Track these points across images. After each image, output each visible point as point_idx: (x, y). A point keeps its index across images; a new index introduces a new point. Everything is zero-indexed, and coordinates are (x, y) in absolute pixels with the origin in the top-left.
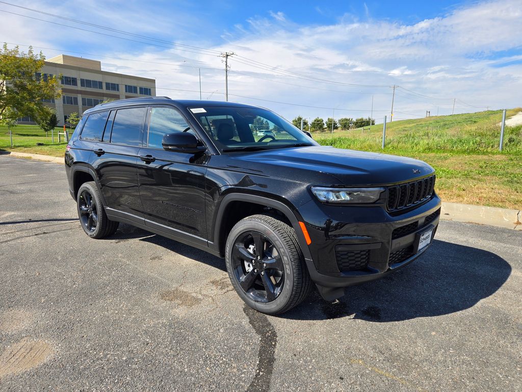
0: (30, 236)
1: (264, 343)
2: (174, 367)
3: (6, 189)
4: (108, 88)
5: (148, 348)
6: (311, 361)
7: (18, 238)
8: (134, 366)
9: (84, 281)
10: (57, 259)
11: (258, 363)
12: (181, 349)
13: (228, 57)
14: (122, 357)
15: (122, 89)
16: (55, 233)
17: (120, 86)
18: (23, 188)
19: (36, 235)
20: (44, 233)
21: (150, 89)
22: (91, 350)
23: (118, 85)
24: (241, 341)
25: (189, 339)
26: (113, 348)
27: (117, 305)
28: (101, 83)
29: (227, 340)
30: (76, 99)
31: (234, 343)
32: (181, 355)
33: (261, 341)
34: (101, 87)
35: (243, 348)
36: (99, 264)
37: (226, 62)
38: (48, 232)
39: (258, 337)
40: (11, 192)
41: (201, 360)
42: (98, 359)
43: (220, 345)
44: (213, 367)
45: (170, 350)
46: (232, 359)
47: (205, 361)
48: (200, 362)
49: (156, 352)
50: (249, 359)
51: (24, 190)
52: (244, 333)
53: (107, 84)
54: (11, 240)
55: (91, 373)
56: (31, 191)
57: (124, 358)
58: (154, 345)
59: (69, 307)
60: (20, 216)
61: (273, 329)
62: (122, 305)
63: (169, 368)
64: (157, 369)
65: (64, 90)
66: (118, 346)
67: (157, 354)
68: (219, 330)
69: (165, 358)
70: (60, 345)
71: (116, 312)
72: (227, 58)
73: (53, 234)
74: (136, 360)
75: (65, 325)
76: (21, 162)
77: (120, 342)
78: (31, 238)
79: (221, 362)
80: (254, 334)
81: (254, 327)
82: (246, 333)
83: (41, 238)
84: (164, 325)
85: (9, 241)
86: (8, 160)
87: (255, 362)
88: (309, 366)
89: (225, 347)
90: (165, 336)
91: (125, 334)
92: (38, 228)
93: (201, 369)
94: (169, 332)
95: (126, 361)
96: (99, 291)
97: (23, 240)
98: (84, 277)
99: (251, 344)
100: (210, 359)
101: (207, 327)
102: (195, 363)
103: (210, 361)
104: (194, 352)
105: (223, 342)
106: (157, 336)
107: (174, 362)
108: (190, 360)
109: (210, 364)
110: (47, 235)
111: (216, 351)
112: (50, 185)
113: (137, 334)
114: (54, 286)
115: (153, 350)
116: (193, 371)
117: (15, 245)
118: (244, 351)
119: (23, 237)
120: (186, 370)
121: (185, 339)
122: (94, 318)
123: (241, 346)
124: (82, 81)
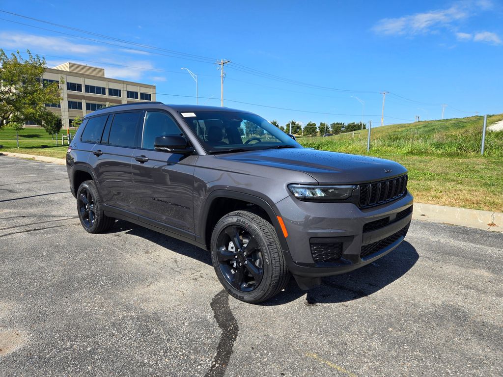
0: (21, 232)
1: (225, 336)
2: (135, 357)
3: (6, 188)
4: (110, 94)
5: (113, 339)
6: (267, 354)
7: (10, 234)
8: (96, 357)
9: (63, 275)
10: (42, 254)
11: (216, 355)
12: (145, 341)
14: (87, 347)
16: (45, 230)
17: (122, 92)
18: (22, 187)
19: (27, 231)
20: (35, 229)
21: (150, 95)
24: (203, 334)
25: (153, 332)
26: (80, 339)
27: (91, 298)
28: (104, 89)
29: (190, 333)
31: (196, 336)
32: (143, 347)
33: (222, 334)
34: (104, 93)
35: (204, 341)
36: (81, 259)
38: (39, 228)
39: (220, 330)
40: (10, 191)
41: (161, 351)
42: (64, 349)
43: (183, 338)
44: (172, 358)
45: (134, 341)
46: (192, 351)
47: (165, 353)
48: (160, 354)
49: (121, 343)
50: (208, 351)
51: (22, 189)
52: (207, 326)
53: (110, 90)
56: (29, 190)
57: (89, 349)
58: (120, 336)
59: (46, 300)
60: (15, 214)
61: (235, 323)
62: (96, 299)
64: (118, 360)
65: (69, 96)
66: (85, 337)
67: (121, 345)
68: (184, 323)
69: (128, 349)
70: (31, 335)
71: (89, 305)
73: (43, 231)
74: (100, 351)
75: (39, 316)
79: (181, 354)
80: (217, 327)
81: (218, 320)
82: (210, 327)
83: (31, 234)
84: (132, 318)
87: (214, 354)
88: (264, 358)
89: (187, 340)
90: (131, 328)
91: (93, 326)
92: (30, 224)
93: (161, 360)
94: (136, 324)
95: (90, 351)
96: (76, 285)
97: (14, 236)
98: (64, 271)
99: (212, 337)
100: (170, 351)
101: (173, 320)
102: (155, 355)
103: (170, 353)
104: (156, 344)
105: (186, 335)
106: (124, 329)
107: (136, 353)
108: (151, 351)
109: (170, 355)
110: (37, 231)
111: (177, 343)
112: (48, 184)
113: (105, 326)
114: (34, 280)
115: (118, 341)
116: (152, 362)
117: (6, 240)
118: (205, 344)
119: (14, 233)
120: (146, 361)
121: (149, 332)
122: (67, 311)
123: (202, 339)
124: (87, 87)
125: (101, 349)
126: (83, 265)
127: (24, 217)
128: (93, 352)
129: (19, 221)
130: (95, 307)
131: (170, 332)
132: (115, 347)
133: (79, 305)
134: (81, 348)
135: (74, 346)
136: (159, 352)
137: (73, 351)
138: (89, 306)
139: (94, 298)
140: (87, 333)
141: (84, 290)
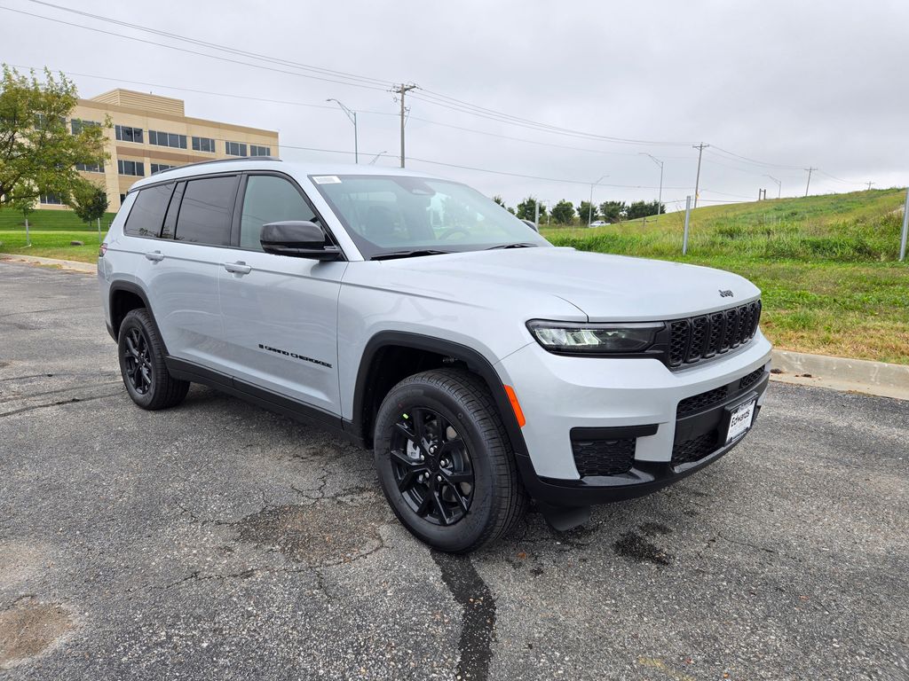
0: (47, 406)
1: (470, 620)
2: (299, 664)
3: (13, 322)
4: (196, 147)
5: (251, 625)
6: (561, 660)
7: (26, 409)
8: (221, 661)
9: (138, 490)
10: (92, 448)
11: (458, 660)
12: (314, 629)
13: (406, 92)
14: (201, 641)
15: (221, 148)
16: (93, 401)
17: (216, 143)
18: (42, 318)
19: (59, 403)
20: (74, 400)
21: (269, 149)
22: (145, 625)
23: (213, 141)
24: (427, 615)
25: (327, 608)
26: (185, 624)
28: (183, 138)
29: (401, 612)
30: (141, 166)
31: (414, 619)
32: (312, 641)
33: (464, 615)
34: (184, 146)
35: (430, 629)
36: (169, 459)
37: (402, 101)
38: (81, 398)
39: (458, 608)
40: (21, 327)
41: (350, 651)
42: (156, 644)
43: (387, 623)
44: (373, 666)
45: (292, 628)
46: (410, 652)
47: (357, 653)
48: (348, 656)
49: (266, 633)
50: (442, 652)
51: (43, 323)
52: (433, 598)
53: (195, 140)
54: (13, 413)
55: (141, 672)
56: (56, 324)
57: (205, 645)
58: (263, 616)
59: (109, 540)
60: (34, 370)
61: (487, 592)
62: (205, 539)
63: (290, 666)
64: (265, 668)
65: (120, 150)
66: (194, 618)
67: (267, 636)
68: (385, 591)
69: (282, 646)
70: (87, 614)
71: (195, 552)
72: (403, 94)
73: (88, 403)
74: (228, 649)
75: (99, 575)
76: (43, 273)
77: (199, 611)
78: (49, 409)
79: (388, 656)
80: (451, 601)
81: (451, 586)
82: (437, 599)
83: (67, 409)
85: (9, 414)
86: (20, 271)
87: (454, 658)
88: (558, 668)
89: (397, 626)
90: (283, 601)
91: (207, 595)
92: (64, 391)
93: (351, 669)
94: (290, 594)
95: (208, 649)
96: (165, 510)
97: (35, 413)
98: (139, 483)
99: (446, 621)
100: (366, 650)
101: (362, 585)
102: (338, 658)
103: (367, 655)
104: (336, 634)
105: (393, 616)
106: (268, 602)
107: (299, 655)
108: (330, 651)
109: (368, 660)
110: (78, 403)
111: (379, 634)
112: (89, 315)
113: (231, 596)
114: (83, 500)
115: (260, 627)
116: (335, 674)
117: (20, 421)
118: (433, 635)
119: (36, 407)
120: (321, 672)
121: (320, 610)
122: (154, 564)
123: (427, 625)
124: (152, 134)
125: (230, 644)
126: (173, 472)
127: (50, 376)
128: (214, 651)
129: (42, 383)
130: (207, 556)
131: (360, 608)
132: (257, 640)
133: (175, 553)
134: (190, 643)
135: (175, 639)
136: (346, 653)
137: (173, 648)
138: (195, 555)
139: (202, 539)
140: (197, 610)
141: (181, 520)
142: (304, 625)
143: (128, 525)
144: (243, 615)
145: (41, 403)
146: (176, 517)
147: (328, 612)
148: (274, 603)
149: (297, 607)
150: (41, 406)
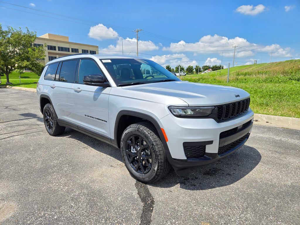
3: (12, 108)
4: (72, 51)
5: (72, 210)
6: (175, 223)
7: (12, 136)
9: (42, 163)
13: (138, 32)
14: (54, 216)
15: (80, 52)
16: (33, 133)
19: (22, 134)
21: (95, 51)
22: (37, 210)
23: (78, 49)
24: (131, 207)
25: (98, 204)
26: (50, 210)
29: (122, 206)
31: (126, 208)
33: (144, 207)
34: (69, 51)
35: (131, 212)
39: (142, 204)
45: (85, 212)
46: (124, 220)
50: (134, 220)
53: (72, 49)
56: (25, 109)
58: (76, 207)
59: (30, 181)
61: (152, 199)
65: (49, 53)
66: (54, 208)
67: (76, 215)
68: (118, 198)
69: (81, 218)
70: (19, 206)
73: (31, 134)
74: (63, 219)
75: (25, 193)
78: (19, 136)
80: (140, 202)
81: (140, 196)
82: (135, 201)
89: (120, 211)
90: (84, 201)
92: (24, 130)
94: (87, 199)
96: (50, 170)
99: (137, 209)
101: (111, 196)
104: (100, 214)
105: (120, 207)
110: (28, 134)
111: (114, 213)
113: (67, 200)
115: (75, 211)
117: (9, 140)
118: (132, 214)
121: (96, 205)
122: (43, 189)
123: (130, 210)
124: (59, 47)
126: (54, 157)
127: (21, 125)
128: (58, 219)
129: (18, 128)
130: (61, 186)
131: (109, 205)
132: (73, 216)
133: (51, 185)
138: (57, 186)
139: (60, 180)
141: (55, 174)
142: (89, 210)
143: (37, 175)
144: (70, 207)
145: (17, 134)
146: (53, 173)
147: (98, 206)
148: (80, 202)
149: (88, 204)
150: (16, 135)
